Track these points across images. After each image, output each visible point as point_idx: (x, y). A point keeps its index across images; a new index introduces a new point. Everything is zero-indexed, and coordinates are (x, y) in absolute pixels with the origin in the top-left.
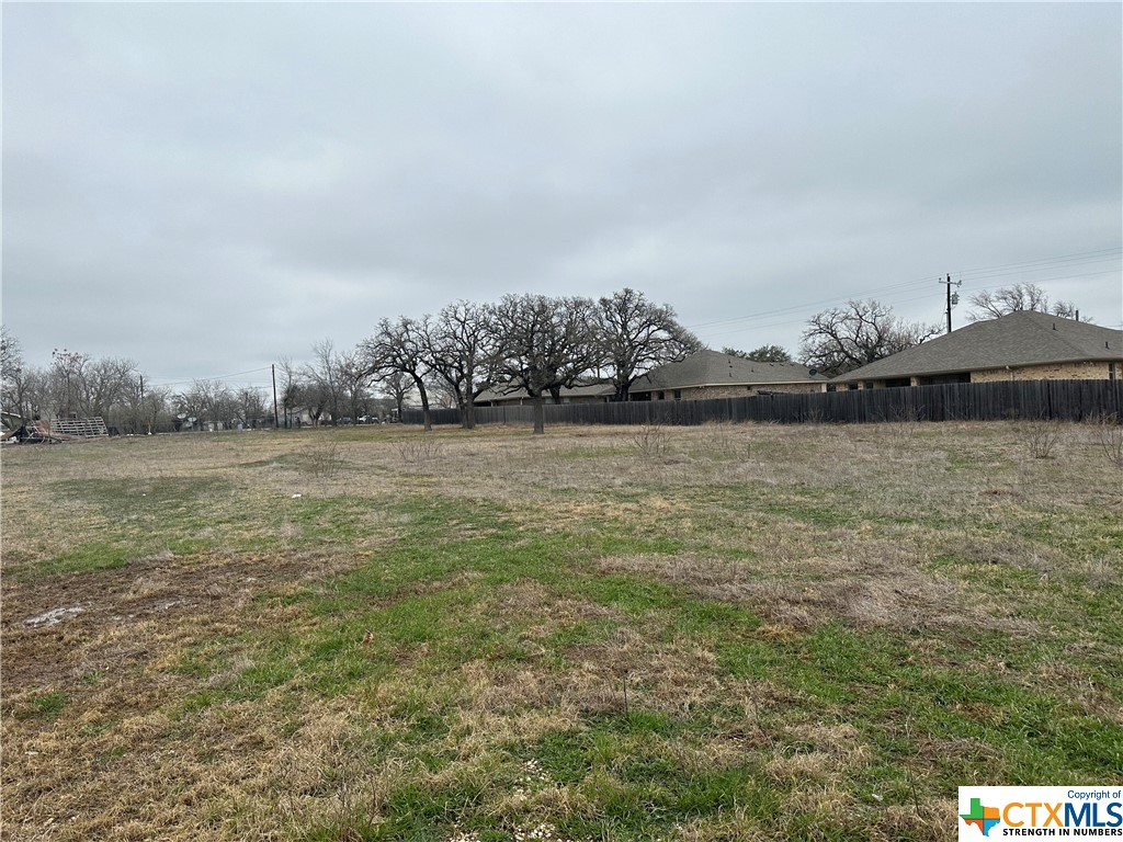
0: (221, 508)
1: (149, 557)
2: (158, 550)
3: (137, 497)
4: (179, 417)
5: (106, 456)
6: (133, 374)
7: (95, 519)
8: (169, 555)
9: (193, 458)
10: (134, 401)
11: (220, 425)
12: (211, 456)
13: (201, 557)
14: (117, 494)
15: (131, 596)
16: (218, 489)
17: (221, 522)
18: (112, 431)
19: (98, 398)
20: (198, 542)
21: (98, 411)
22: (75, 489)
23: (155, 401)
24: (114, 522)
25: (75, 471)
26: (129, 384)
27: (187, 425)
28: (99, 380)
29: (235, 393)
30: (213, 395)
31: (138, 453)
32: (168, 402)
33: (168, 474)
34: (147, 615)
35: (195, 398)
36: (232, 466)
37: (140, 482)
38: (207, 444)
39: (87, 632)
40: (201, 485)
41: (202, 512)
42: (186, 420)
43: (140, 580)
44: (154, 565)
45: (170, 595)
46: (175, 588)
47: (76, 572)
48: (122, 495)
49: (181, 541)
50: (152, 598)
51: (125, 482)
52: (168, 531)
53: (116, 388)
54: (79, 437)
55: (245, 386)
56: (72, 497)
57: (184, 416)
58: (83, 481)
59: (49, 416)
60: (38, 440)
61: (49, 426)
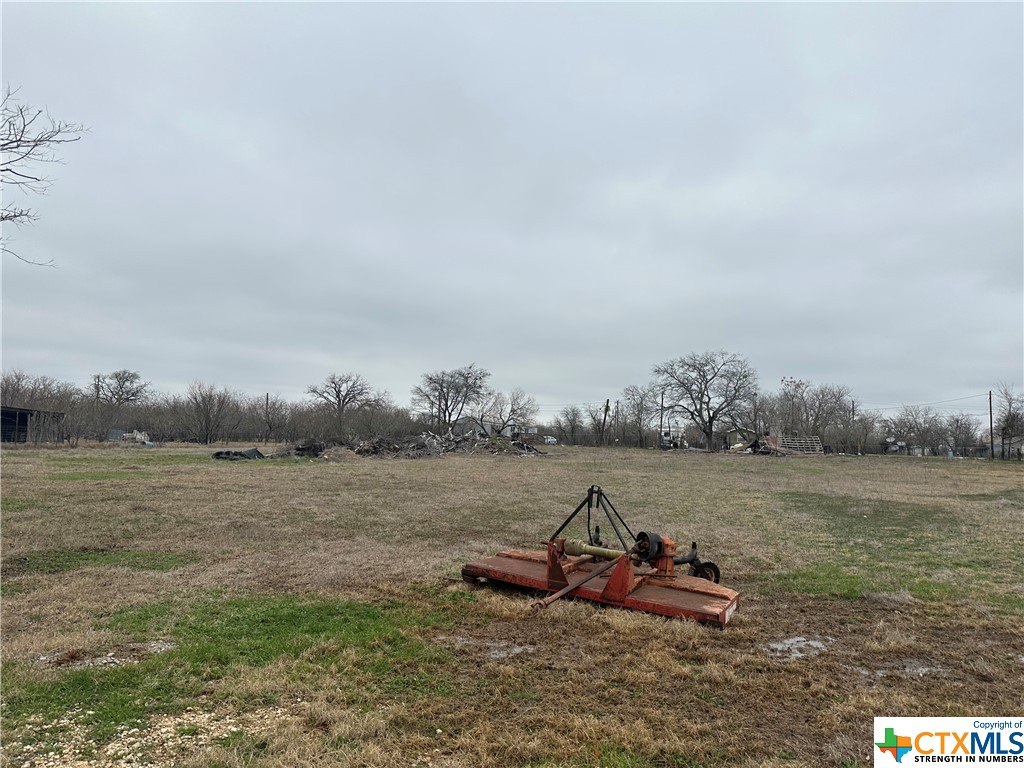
0: (953, 547)
1: (885, 594)
2: (895, 587)
3: (859, 517)
4: (888, 440)
5: (823, 472)
6: (847, 399)
7: (824, 536)
8: (908, 597)
9: (907, 482)
10: (846, 423)
11: (927, 451)
12: (926, 483)
13: (949, 609)
14: (837, 510)
15: (876, 645)
16: (945, 521)
17: (958, 565)
18: (827, 449)
19: (816, 420)
20: (937, 585)
21: (815, 432)
22: (801, 500)
23: (866, 424)
24: (841, 543)
25: (799, 483)
26: (843, 408)
27: (893, 448)
28: (817, 404)
29: (945, 418)
30: (922, 421)
31: (851, 472)
32: (877, 425)
33: (886, 497)
34: (899, 679)
35: (901, 424)
36: (951, 496)
37: (858, 502)
38: (919, 470)
39: (834, 684)
40: (923, 515)
41: (934, 547)
42: (894, 443)
43: (881, 623)
44: (893, 605)
45: (921, 656)
46: (928, 648)
47: (812, 595)
48: (843, 514)
49: (917, 580)
50: (900, 653)
51: (845, 499)
52: (899, 565)
53: (831, 412)
54: (799, 452)
55: (956, 414)
56: (800, 509)
57: (893, 440)
58: (807, 495)
59: (777, 433)
60: (767, 453)
61: (776, 440)
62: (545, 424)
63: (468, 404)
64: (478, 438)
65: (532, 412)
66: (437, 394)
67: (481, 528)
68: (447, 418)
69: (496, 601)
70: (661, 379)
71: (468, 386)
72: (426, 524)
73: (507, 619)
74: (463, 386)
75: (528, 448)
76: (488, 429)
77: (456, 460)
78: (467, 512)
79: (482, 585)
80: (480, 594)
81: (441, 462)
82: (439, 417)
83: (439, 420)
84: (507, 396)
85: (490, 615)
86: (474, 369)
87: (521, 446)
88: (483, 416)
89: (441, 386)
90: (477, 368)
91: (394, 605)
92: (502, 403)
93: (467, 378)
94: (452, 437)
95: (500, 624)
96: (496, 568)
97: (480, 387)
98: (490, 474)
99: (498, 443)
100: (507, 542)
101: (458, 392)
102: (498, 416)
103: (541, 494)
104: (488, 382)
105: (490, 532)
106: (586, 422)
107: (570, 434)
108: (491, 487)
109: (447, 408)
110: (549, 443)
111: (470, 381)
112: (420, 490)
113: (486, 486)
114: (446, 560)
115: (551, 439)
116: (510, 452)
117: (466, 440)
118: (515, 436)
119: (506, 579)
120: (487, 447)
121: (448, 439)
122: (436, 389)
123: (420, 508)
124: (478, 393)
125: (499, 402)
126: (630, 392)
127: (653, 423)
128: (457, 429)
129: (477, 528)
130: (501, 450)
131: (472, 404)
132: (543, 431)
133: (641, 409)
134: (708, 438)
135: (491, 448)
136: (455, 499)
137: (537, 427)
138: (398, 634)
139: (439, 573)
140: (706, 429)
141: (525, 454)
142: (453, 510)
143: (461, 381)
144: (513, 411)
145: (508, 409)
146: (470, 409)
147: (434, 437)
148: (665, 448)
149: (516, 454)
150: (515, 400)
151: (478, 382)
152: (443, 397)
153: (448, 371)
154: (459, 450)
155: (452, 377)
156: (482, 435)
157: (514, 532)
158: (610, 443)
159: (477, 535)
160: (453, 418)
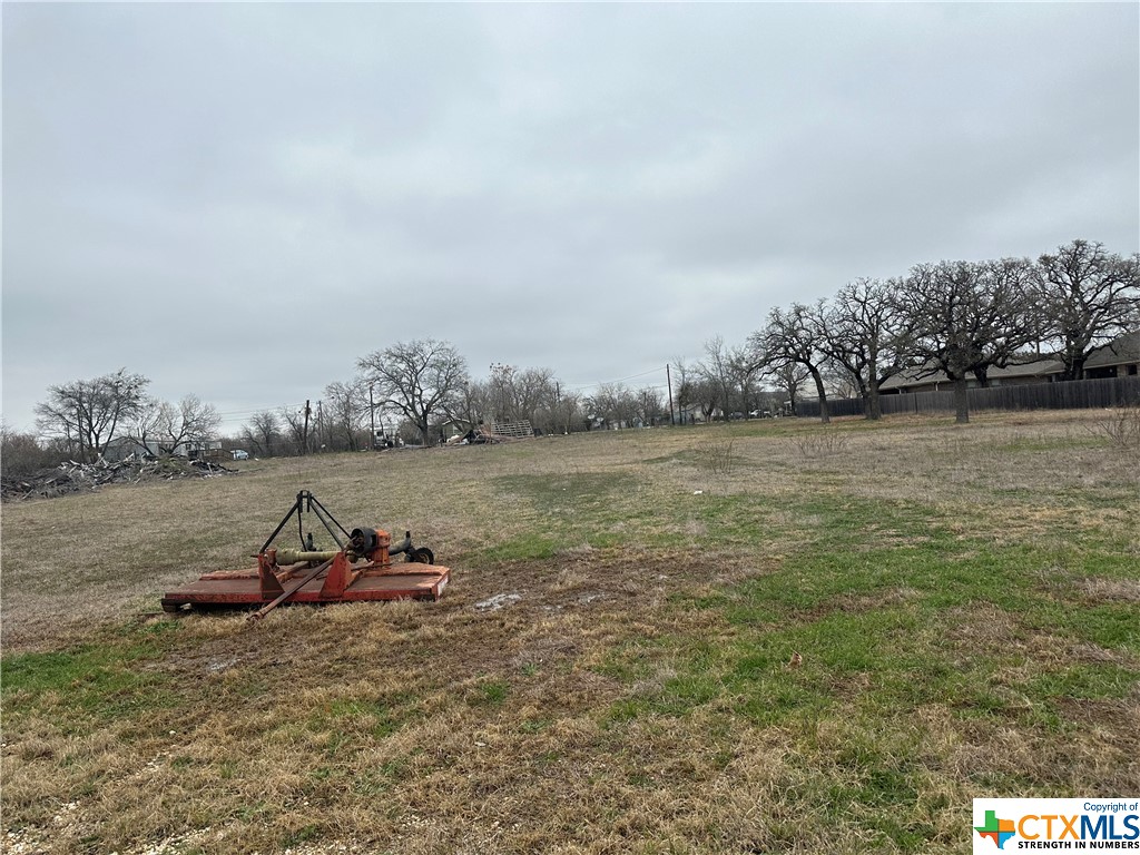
0: (629, 503)
1: (571, 549)
2: (579, 542)
3: (558, 491)
4: (589, 417)
5: (533, 454)
6: (551, 381)
7: (527, 511)
8: (588, 547)
9: (602, 455)
10: (552, 404)
11: (623, 423)
12: (618, 453)
13: (616, 552)
14: (543, 489)
15: (558, 587)
16: (626, 484)
17: (631, 517)
18: (537, 432)
19: (525, 404)
20: (612, 535)
21: (525, 416)
22: (510, 483)
23: (570, 404)
24: (542, 515)
25: (511, 467)
26: (548, 390)
27: (596, 425)
28: (525, 388)
29: (635, 394)
30: (616, 397)
31: (557, 451)
32: (580, 404)
33: (583, 470)
34: (573, 607)
35: (601, 400)
36: (636, 462)
37: (560, 478)
38: (614, 442)
39: (523, 620)
40: (611, 480)
41: (613, 506)
42: (595, 420)
43: (565, 571)
44: (576, 556)
45: (591, 588)
46: (595, 581)
47: (513, 560)
48: (547, 489)
49: (597, 534)
50: (576, 590)
51: (549, 476)
52: (586, 524)
53: (538, 395)
54: (512, 438)
55: (644, 387)
56: (508, 491)
57: (593, 416)
58: (517, 477)
59: (490, 421)
60: (482, 441)
61: (490, 429)
62: (231, 437)
63: (121, 420)
64: (143, 461)
65: (213, 423)
66: (74, 411)
67: (171, 561)
68: (94, 441)
69: (206, 623)
70: (368, 373)
71: (120, 398)
72: (97, 568)
73: (222, 636)
74: (115, 398)
75: (212, 466)
76: (154, 449)
77: (117, 493)
78: (149, 547)
79: (188, 612)
80: (186, 621)
81: (97, 497)
82: (81, 441)
83: (82, 445)
84: (177, 406)
85: (202, 637)
86: (126, 375)
87: (204, 466)
88: (145, 435)
89: (80, 400)
90: (130, 374)
91: (84, 649)
92: (171, 415)
93: (117, 387)
94: (106, 464)
95: (215, 642)
96: (202, 591)
97: (137, 397)
98: (168, 502)
99: (172, 464)
100: (205, 569)
101: (106, 407)
102: (167, 432)
103: (238, 516)
104: (146, 390)
105: (182, 563)
106: (284, 428)
107: (265, 445)
108: (173, 516)
109: (92, 429)
110: (239, 459)
111: (122, 391)
112: (76, 532)
113: (164, 516)
114: (136, 598)
115: (240, 453)
116: (189, 475)
117: (125, 466)
118: (193, 455)
119: (215, 601)
120: (157, 472)
121: (101, 468)
122: (72, 406)
123: (85, 552)
124: (134, 405)
125: (166, 414)
126: (333, 390)
127: (363, 423)
128: (109, 453)
129: (166, 562)
130: (176, 473)
131: (128, 421)
132: (229, 445)
133: (348, 408)
134: (423, 433)
135: (162, 472)
136: (131, 535)
137: (220, 440)
138: (101, 671)
139: (132, 611)
140: (421, 423)
141: (210, 475)
142: (129, 548)
143: (109, 392)
144: (186, 424)
145: (180, 421)
146: (125, 427)
147: (79, 467)
148: (379, 449)
149: (198, 475)
150: (187, 411)
151: (134, 392)
152: (84, 414)
153: (88, 380)
154: (120, 480)
155: (94, 388)
156: (147, 458)
157: (212, 559)
158: (316, 450)
159: (167, 568)
160: (102, 441)
